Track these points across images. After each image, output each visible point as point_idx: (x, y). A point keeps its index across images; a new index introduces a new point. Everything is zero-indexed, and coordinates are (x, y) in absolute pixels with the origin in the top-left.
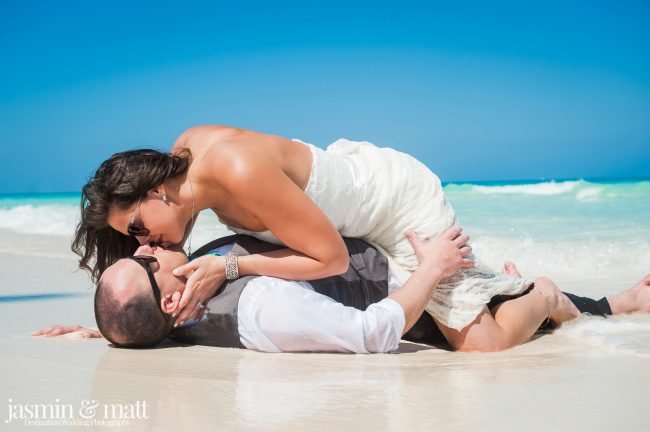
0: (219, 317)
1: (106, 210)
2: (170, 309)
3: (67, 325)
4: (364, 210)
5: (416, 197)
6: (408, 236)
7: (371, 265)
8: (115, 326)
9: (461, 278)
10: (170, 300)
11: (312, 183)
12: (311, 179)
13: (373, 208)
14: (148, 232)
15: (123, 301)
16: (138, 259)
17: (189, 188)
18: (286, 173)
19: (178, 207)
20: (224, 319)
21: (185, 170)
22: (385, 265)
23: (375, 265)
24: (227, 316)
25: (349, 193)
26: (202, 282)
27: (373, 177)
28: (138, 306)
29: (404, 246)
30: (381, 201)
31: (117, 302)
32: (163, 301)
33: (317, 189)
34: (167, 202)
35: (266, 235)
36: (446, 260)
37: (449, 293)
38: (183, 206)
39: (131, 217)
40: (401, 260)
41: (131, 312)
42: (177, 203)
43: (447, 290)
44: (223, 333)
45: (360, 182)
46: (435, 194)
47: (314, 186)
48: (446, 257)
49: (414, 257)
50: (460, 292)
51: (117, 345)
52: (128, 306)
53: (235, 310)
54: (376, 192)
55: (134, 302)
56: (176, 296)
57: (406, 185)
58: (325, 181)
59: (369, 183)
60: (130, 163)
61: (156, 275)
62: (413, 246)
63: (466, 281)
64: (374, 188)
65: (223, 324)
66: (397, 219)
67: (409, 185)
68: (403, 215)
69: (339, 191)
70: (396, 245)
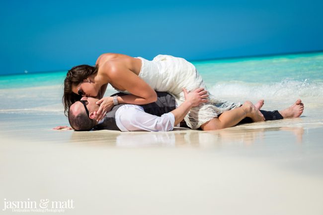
0: (109, 119)
1: (71, 87)
2: (93, 117)
3: (62, 126)
4: (164, 82)
6: (183, 91)
7: (168, 101)
8: (74, 124)
9: (203, 105)
10: (92, 114)
12: (141, 72)
13: (167, 81)
14: (85, 93)
15: (76, 115)
16: (81, 101)
17: (98, 77)
18: (131, 71)
19: (94, 84)
20: (111, 119)
21: (97, 72)
23: (170, 101)
25: (157, 76)
26: (105, 105)
27: (166, 70)
28: (81, 116)
29: (182, 94)
30: (170, 78)
31: (74, 115)
32: (90, 114)
33: (144, 75)
34: (90, 82)
35: (126, 92)
36: (194, 100)
37: (198, 110)
38: (96, 83)
39: (78, 89)
40: (181, 99)
41: (79, 118)
42: (94, 83)
44: (110, 124)
45: (162, 72)
46: (192, 74)
47: (142, 75)
50: (202, 110)
51: (76, 130)
52: (78, 117)
53: (115, 116)
54: (168, 75)
56: (95, 113)
57: (180, 72)
58: (147, 72)
59: (166, 73)
61: (87, 106)
62: (184, 94)
64: (168, 74)
65: (111, 121)
66: (178, 85)
67: (182, 72)
68: (180, 83)
69: (152, 76)
70: (179, 93)
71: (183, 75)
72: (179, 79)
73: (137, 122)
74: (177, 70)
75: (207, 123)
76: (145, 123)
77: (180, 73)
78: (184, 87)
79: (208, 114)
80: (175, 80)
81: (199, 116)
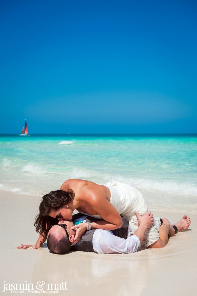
0: (86, 242)
1: (49, 212)
2: (72, 240)
4: (122, 207)
5: (138, 202)
6: (135, 214)
8: (56, 248)
9: (151, 227)
10: (71, 238)
11: (111, 200)
12: (111, 199)
13: (125, 206)
14: (63, 217)
15: (59, 240)
16: (61, 225)
18: (106, 198)
20: (88, 243)
22: (128, 222)
24: (89, 242)
25: (119, 202)
26: (81, 232)
27: (125, 197)
29: (134, 217)
30: (127, 204)
31: (57, 240)
32: (70, 238)
33: (112, 202)
36: (148, 223)
37: (149, 232)
40: (132, 221)
41: (61, 243)
43: (148, 231)
44: (88, 247)
45: (122, 198)
47: (111, 201)
48: (148, 222)
49: (137, 221)
50: (152, 232)
52: (61, 241)
53: (92, 240)
54: (126, 201)
55: (62, 240)
56: (73, 236)
58: (114, 200)
59: (124, 199)
60: (56, 196)
61: (67, 230)
62: (137, 217)
63: (153, 228)
64: (125, 200)
65: (88, 244)
66: (133, 209)
67: (136, 199)
68: (134, 208)
69: (117, 202)
70: (131, 216)
71: (136, 201)
72: (134, 205)
73: (114, 246)
74: (132, 197)
75: (156, 242)
76: (120, 246)
77: (134, 200)
78: (137, 211)
79: (156, 235)
80: (131, 205)
81: (149, 237)
